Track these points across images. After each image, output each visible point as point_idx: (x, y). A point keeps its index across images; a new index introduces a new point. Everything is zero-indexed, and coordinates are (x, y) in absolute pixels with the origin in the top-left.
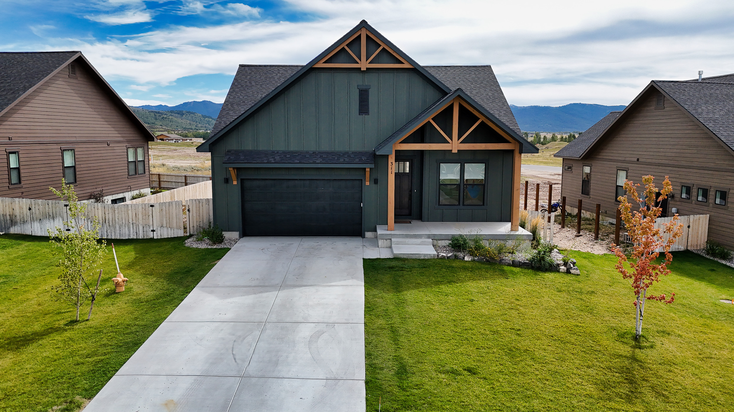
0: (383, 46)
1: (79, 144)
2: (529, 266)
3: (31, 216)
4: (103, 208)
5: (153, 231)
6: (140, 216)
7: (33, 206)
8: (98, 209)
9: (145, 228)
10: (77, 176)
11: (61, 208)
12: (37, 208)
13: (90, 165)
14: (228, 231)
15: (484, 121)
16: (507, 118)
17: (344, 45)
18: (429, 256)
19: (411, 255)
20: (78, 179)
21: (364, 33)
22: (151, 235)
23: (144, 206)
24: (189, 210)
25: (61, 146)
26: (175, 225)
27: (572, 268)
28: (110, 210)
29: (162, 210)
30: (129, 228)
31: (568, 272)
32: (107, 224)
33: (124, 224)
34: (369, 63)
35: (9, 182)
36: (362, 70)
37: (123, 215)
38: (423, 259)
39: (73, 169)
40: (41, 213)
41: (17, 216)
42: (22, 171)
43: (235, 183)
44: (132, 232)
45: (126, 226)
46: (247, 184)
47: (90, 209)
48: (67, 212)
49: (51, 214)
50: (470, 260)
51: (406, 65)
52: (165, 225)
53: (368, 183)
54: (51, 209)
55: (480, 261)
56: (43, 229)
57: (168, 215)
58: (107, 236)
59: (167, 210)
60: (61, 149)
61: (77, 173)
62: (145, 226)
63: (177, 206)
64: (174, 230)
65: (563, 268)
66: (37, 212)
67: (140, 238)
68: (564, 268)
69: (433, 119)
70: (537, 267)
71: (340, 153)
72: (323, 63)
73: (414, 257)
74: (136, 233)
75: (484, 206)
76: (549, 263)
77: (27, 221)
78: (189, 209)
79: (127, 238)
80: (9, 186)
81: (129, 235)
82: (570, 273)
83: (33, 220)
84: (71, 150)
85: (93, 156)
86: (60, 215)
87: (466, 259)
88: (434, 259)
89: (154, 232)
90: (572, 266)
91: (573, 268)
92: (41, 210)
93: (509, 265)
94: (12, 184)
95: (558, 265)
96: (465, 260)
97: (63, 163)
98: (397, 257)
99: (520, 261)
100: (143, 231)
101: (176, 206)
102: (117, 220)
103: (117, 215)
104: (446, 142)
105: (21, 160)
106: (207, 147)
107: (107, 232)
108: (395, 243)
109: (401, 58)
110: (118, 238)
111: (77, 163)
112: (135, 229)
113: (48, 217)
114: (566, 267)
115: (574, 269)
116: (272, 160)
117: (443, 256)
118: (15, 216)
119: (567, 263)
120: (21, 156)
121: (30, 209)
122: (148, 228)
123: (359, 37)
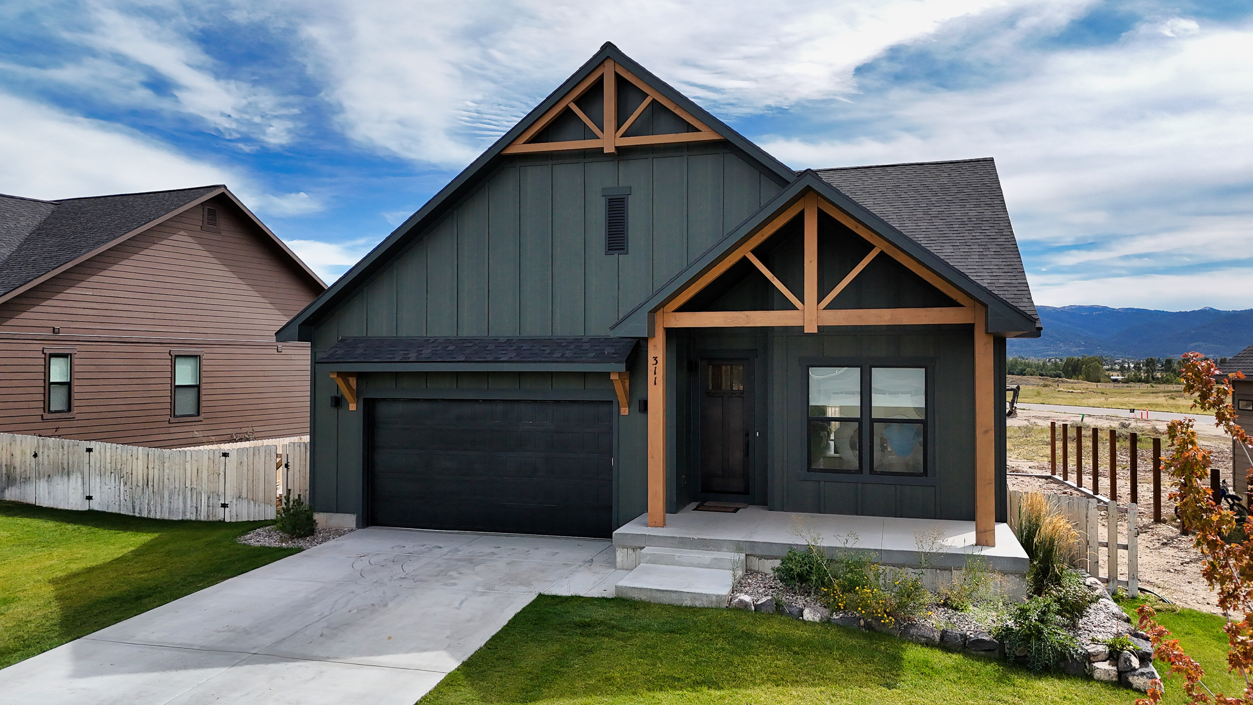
0: (653, 95)
1: (213, 346)
2: (993, 650)
3: (37, 468)
4: (146, 456)
5: (224, 506)
6: (205, 475)
7: (41, 451)
8: (137, 459)
9: (211, 499)
10: (203, 404)
11: (82, 455)
12: (46, 454)
13: (234, 385)
14: (337, 513)
15: (886, 251)
16: (1001, 260)
17: (568, 101)
18: (705, 599)
19: (659, 594)
20: (202, 410)
21: (608, 73)
22: (220, 514)
23: (211, 456)
24: (287, 466)
25: (170, 348)
26: (261, 495)
27: (1135, 670)
28: (156, 460)
29: (241, 463)
30: (185, 498)
31: (1122, 682)
32: (151, 488)
33: (177, 490)
34: (621, 137)
35: (44, 408)
36: (605, 152)
37: (177, 471)
38: (690, 607)
39: (196, 389)
40: (52, 463)
41: (17, 468)
42: (75, 389)
43: (353, 407)
44: (189, 506)
45: (181, 493)
46: (383, 410)
47: (124, 459)
48: (89, 463)
49: (66, 466)
50: (817, 619)
51: (706, 135)
52: (244, 495)
53: (625, 411)
54: (66, 457)
55: (847, 627)
56: (52, 494)
57: (250, 473)
58: (149, 512)
59: (251, 462)
60: (170, 353)
61: (203, 398)
62: (211, 496)
63: (267, 456)
64: (259, 505)
65: (1104, 667)
66: (46, 463)
67: (202, 519)
68: (1110, 668)
69: (754, 252)
70: (1016, 657)
71: (562, 341)
72: (524, 143)
73: (666, 599)
74: (197, 508)
75: (926, 476)
76: (1054, 648)
77: (29, 478)
78: (288, 462)
79: (180, 518)
80: (42, 416)
81: (184, 513)
82: (1129, 686)
83: (39, 476)
84: (195, 356)
85: (243, 368)
86: (79, 469)
87: (808, 615)
88: (717, 609)
89: (226, 508)
90: (1135, 662)
91: (1140, 670)
92: (51, 457)
93: (929, 643)
94: (50, 412)
95: (1089, 658)
96: (805, 618)
97: (173, 378)
98: (624, 596)
99: (968, 633)
100: (208, 506)
101: (265, 457)
102: (166, 480)
103: (167, 471)
104: (788, 306)
105: (76, 369)
106: (295, 329)
107: (148, 504)
108: (648, 557)
109: (694, 120)
110: (166, 517)
111: (204, 380)
112: (194, 501)
113: (60, 472)
114: (1117, 665)
115: (1142, 674)
116: (413, 356)
117: (741, 601)
118: (14, 468)
119: (1119, 653)
120: (76, 361)
121: (35, 455)
122: (216, 501)
123: (600, 83)
